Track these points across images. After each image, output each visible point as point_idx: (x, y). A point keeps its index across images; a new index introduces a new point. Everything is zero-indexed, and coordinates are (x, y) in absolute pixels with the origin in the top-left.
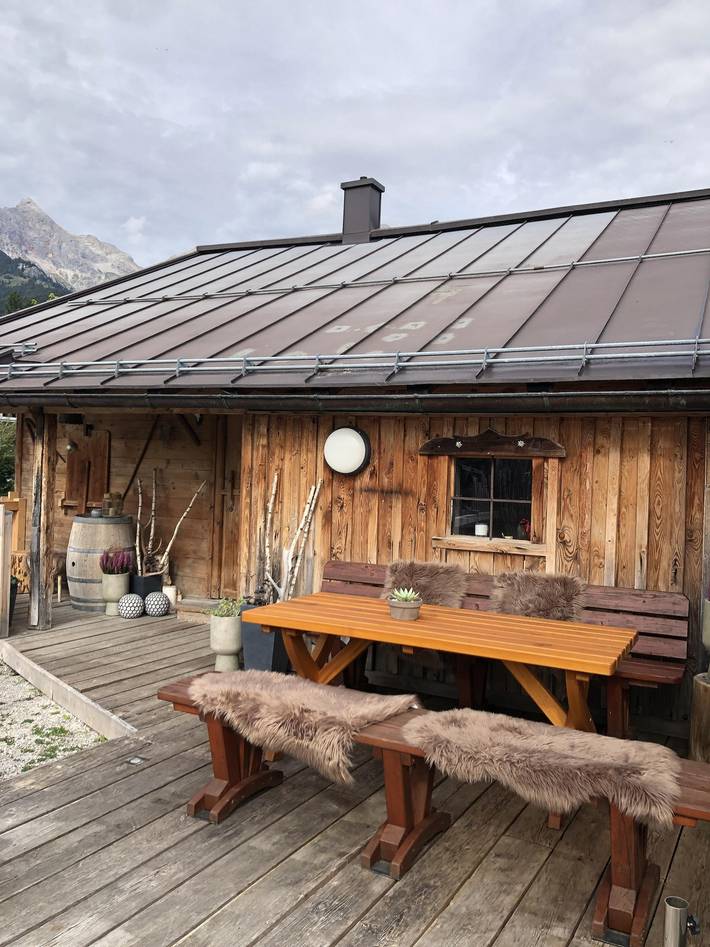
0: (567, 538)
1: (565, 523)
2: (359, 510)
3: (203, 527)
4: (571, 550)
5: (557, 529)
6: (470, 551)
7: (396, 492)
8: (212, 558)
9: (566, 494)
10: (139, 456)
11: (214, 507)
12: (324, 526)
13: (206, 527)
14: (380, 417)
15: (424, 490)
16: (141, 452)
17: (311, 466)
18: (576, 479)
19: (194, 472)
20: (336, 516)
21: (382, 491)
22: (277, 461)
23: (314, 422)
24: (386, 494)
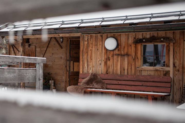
0: (176, 65)
1: (175, 61)
2: (115, 61)
3: (63, 72)
4: (177, 68)
5: (173, 63)
6: (148, 70)
7: (126, 55)
8: (66, 81)
9: (175, 53)
10: (44, 53)
11: (66, 66)
12: (104, 65)
13: (64, 72)
14: (121, 34)
15: (134, 54)
16: (45, 51)
17: (100, 49)
18: (178, 49)
19: (60, 57)
20: (108, 62)
21: (122, 55)
22: (90, 48)
23: (101, 37)
24: (122, 56)
